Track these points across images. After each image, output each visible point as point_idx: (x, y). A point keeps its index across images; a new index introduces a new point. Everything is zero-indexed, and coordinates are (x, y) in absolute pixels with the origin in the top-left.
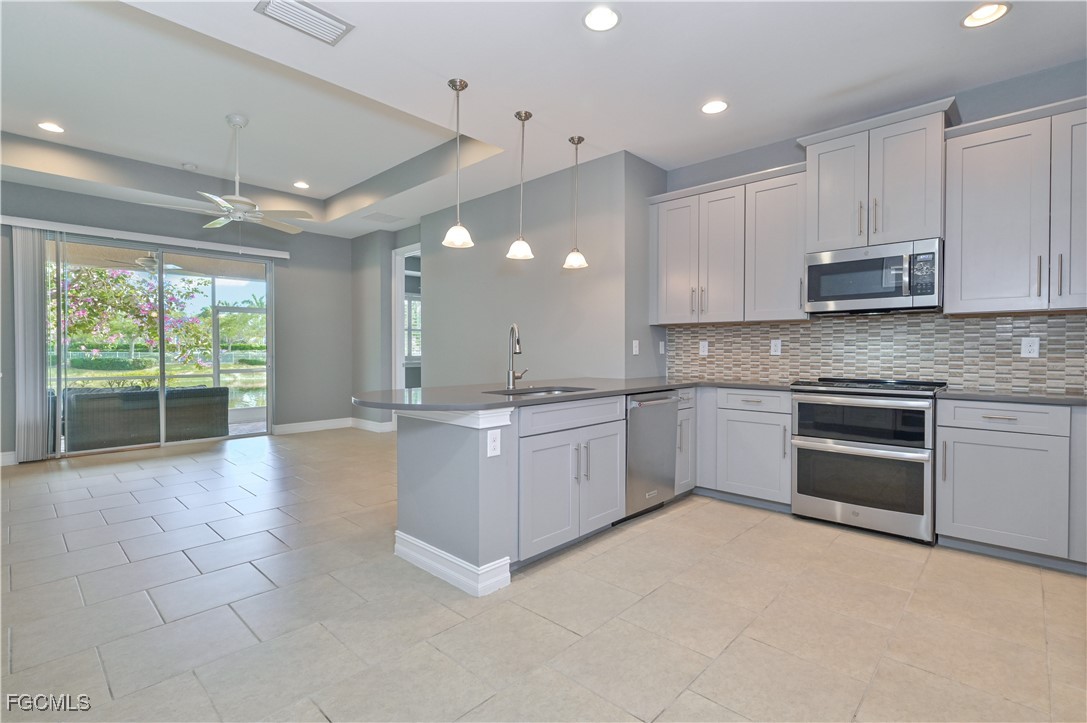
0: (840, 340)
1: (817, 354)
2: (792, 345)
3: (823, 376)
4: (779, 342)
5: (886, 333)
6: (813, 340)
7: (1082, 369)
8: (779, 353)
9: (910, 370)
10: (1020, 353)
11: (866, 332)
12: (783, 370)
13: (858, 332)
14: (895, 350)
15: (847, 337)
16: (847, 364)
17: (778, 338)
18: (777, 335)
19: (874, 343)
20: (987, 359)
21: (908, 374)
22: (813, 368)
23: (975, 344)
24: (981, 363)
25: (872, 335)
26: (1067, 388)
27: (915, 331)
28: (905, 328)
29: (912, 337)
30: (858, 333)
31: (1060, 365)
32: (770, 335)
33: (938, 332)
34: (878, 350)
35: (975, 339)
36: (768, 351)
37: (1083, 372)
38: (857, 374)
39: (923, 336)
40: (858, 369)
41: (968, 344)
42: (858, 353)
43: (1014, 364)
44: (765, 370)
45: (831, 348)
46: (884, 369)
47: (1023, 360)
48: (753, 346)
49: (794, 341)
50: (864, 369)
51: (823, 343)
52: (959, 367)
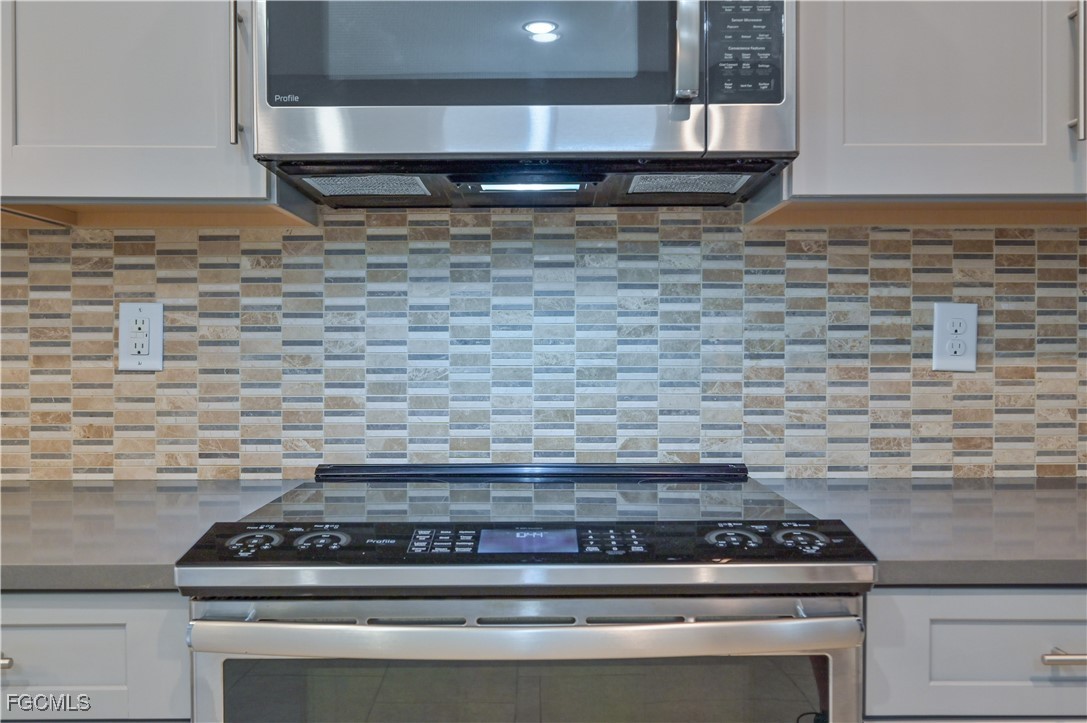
0: (394, 305)
1: (308, 368)
2: (207, 327)
3: (333, 456)
4: (152, 314)
6: (291, 305)
7: (1071, 404)
8: (154, 362)
10: (929, 356)
11: (485, 278)
12: (173, 436)
13: (458, 273)
14: (585, 346)
15: (419, 295)
16: (421, 405)
17: (150, 296)
18: (145, 281)
19: (512, 318)
20: (847, 379)
21: (623, 435)
22: (292, 421)
23: (815, 323)
24: (831, 391)
25: (506, 286)
26: (1041, 468)
27: (641, 273)
28: (610, 265)
29: (634, 297)
30: (456, 278)
31: (1023, 393)
32: (118, 283)
33: (713, 279)
34: (526, 345)
35: (814, 308)
36: (107, 353)
37: (1073, 413)
38: (455, 445)
39: (670, 294)
40: (460, 421)
41: (795, 325)
42: (459, 361)
43: (915, 391)
44: (97, 437)
45: (361, 338)
46: (545, 420)
47: (939, 379)
48: (37, 332)
49: (217, 307)
50: (477, 420)
51: (331, 319)
52: (771, 407)
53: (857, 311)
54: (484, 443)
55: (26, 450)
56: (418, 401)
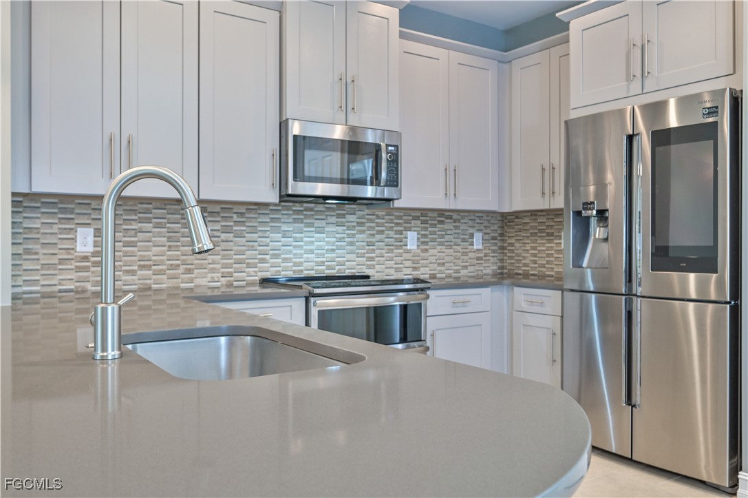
0: (276, 230)
1: (254, 249)
2: (223, 236)
5: (318, 223)
6: (249, 230)
7: (436, 258)
9: (340, 264)
10: (407, 245)
11: (302, 222)
12: (213, 271)
13: (295, 221)
14: (328, 242)
15: (284, 227)
16: (285, 260)
19: (309, 234)
20: (390, 251)
21: (337, 268)
22: (249, 265)
23: (382, 236)
24: (386, 255)
25: (309, 225)
26: (430, 274)
27: (342, 222)
28: (334, 219)
29: (340, 229)
30: (294, 222)
31: (426, 255)
33: (360, 224)
34: (312, 242)
35: (381, 232)
37: (436, 260)
38: (294, 271)
39: (349, 228)
40: (296, 264)
41: (378, 237)
42: (295, 247)
43: (404, 255)
44: (189, 271)
45: (268, 240)
46: (319, 264)
47: (409, 251)
48: (169, 238)
49: (226, 230)
50: (300, 264)
51: (260, 234)
52: (372, 259)
53: (391, 233)
54: (302, 271)
55: (165, 277)
56: (284, 259)
